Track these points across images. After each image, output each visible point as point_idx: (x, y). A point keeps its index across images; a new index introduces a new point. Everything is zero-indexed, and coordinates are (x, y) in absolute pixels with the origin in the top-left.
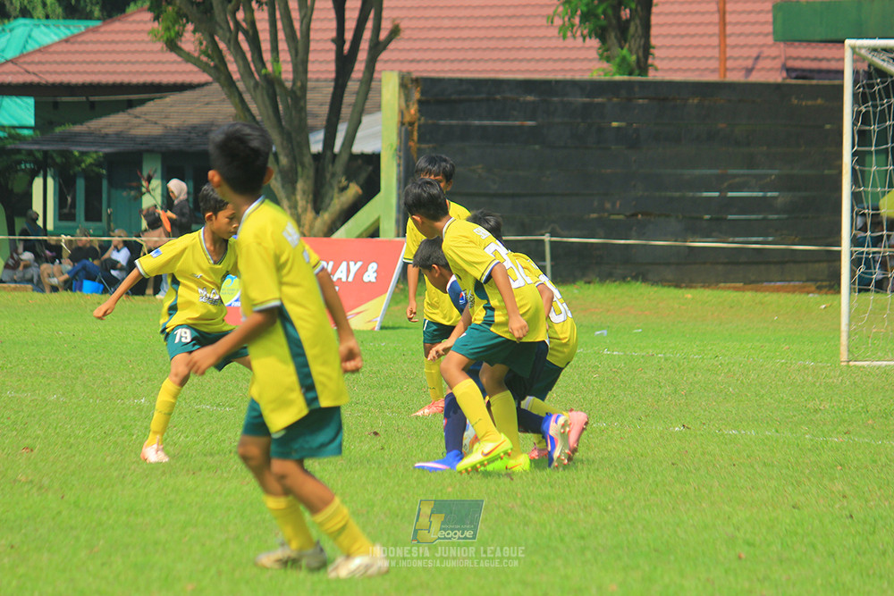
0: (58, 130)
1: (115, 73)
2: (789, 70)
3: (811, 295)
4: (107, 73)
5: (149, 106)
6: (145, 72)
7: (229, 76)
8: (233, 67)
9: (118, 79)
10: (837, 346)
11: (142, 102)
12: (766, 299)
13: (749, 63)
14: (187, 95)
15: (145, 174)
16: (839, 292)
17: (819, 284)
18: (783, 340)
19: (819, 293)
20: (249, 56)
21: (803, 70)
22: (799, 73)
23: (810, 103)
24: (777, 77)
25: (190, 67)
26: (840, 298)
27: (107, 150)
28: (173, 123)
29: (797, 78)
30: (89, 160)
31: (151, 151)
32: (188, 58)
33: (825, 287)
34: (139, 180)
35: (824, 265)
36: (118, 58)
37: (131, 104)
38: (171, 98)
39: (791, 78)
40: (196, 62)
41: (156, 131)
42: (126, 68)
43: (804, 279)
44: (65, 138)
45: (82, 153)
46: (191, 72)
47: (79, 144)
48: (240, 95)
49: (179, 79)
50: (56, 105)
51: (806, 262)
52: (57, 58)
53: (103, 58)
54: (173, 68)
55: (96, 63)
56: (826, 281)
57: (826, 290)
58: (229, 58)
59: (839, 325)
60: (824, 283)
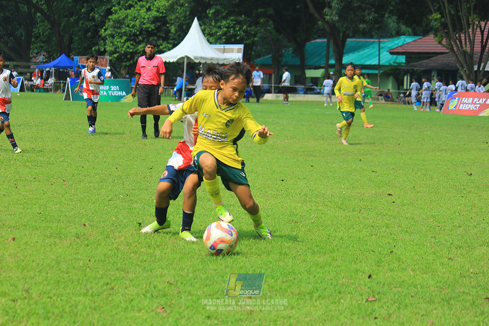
0: (411, 64)
1: (425, 49)
4: (424, 49)
5: (434, 58)
6: (433, 50)
7: (454, 50)
8: (455, 48)
9: (426, 51)
11: (432, 57)
14: (443, 55)
15: (433, 75)
20: (459, 46)
25: (444, 48)
27: (423, 69)
28: (440, 62)
30: (419, 71)
31: (434, 69)
32: (444, 46)
34: (431, 77)
36: (427, 46)
37: (429, 57)
38: (439, 56)
40: (446, 47)
41: (436, 64)
42: (428, 48)
44: (412, 66)
45: (417, 70)
46: (444, 50)
47: (416, 67)
48: (457, 55)
49: (442, 51)
50: (411, 58)
52: (411, 46)
53: (423, 46)
54: (440, 48)
55: (422, 47)
58: (454, 46)
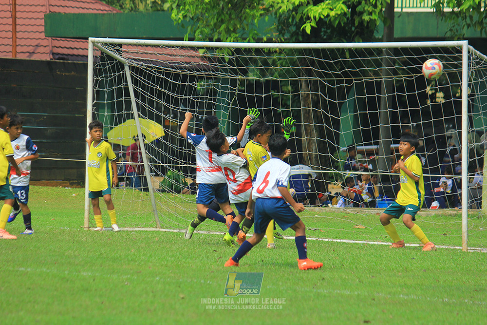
2: (53, 54)
3: (66, 188)
10: (83, 219)
12: (40, 190)
13: (31, 49)
16: (84, 187)
17: (72, 181)
18: (51, 214)
19: (71, 187)
21: (63, 54)
22: (61, 56)
23: (67, 74)
24: (47, 58)
26: (85, 191)
29: (59, 59)
33: (75, 183)
35: (74, 171)
39: (55, 59)
43: (63, 178)
51: (64, 168)
56: (75, 180)
57: (75, 185)
59: (84, 206)
60: (74, 181)
